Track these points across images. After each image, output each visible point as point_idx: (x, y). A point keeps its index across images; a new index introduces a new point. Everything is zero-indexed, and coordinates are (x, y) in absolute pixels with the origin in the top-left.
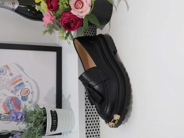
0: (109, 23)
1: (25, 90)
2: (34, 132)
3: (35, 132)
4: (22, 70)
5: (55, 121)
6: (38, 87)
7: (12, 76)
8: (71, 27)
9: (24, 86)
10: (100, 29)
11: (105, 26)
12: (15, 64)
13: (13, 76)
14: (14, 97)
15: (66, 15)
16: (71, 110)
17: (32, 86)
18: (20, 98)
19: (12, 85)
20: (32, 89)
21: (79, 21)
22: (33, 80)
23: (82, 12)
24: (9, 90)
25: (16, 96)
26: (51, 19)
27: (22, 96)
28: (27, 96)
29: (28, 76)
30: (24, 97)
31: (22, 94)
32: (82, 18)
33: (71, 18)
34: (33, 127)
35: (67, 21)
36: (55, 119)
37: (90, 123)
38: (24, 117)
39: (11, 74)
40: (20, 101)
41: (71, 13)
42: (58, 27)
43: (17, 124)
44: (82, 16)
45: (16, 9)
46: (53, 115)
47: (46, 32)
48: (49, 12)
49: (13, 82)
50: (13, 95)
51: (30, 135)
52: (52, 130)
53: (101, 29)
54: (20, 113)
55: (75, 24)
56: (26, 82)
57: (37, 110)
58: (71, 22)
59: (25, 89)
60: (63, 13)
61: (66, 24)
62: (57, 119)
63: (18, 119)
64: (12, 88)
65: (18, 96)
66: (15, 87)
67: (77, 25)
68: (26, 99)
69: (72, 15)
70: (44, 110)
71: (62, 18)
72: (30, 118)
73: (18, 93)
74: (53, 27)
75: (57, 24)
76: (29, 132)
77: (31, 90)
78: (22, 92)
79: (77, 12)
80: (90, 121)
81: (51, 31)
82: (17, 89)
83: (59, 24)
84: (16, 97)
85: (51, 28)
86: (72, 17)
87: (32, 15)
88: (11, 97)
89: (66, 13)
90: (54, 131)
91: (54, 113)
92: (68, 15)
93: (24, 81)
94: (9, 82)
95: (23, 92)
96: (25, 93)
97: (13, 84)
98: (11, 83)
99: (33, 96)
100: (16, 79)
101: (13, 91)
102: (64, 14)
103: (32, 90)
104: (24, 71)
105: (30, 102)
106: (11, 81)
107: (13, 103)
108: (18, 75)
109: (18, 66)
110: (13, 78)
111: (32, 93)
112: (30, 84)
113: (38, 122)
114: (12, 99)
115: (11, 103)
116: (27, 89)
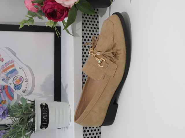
1: (18, 78)
2: (20, 130)
4: (14, 54)
6: (32, 74)
7: (2, 62)
8: (57, 16)
9: (17, 74)
12: (6, 47)
13: (4, 62)
14: (5, 85)
16: (68, 102)
17: (26, 73)
18: (12, 86)
19: (3, 72)
20: (26, 76)
22: (27, 66)
25: (9, 85)
27: (15, 85)
28: (21, 84)
29: (21, 62)
30: (17, 86)
31: (14, 82)
36: (45, 115)
39: (2, 60)
40: (13, 90)
46: (44, 109)
49: (4, 68)
50: (4, 83)
51: (15, 133)
52: (43, 127)
56: (19, 68)
57: (24, 104)
59: (18, 77)
64: (3, 75)
65: (11, 84)
66: (7, 75)
68: (20, 88)
73: (10, 81)
76: (14, 129)
77: (25, 78)
78: (14, 80)
82: (8, 76)
84: (7, 86)
88: (2, 85)
90: (45, 128)
93: (17, 67)
95: (15, 79)
96: (19, 81)
97: (5, 70)
98: (2, 70)
99: (27, 84)
100: (7, 66)
101: (4, 79)
103: (26, 77)
104: (16, 56)
105: (24, 92)
106: (2, 67)
107: (5, 93)
108: (10, 61)
109: (10, 50)
110: (4, 64)
111: (27, 81)
112: (23, 71)
113: (25, 118)
114: (3, 88)
115: (2, 92)
116: (21, 77)
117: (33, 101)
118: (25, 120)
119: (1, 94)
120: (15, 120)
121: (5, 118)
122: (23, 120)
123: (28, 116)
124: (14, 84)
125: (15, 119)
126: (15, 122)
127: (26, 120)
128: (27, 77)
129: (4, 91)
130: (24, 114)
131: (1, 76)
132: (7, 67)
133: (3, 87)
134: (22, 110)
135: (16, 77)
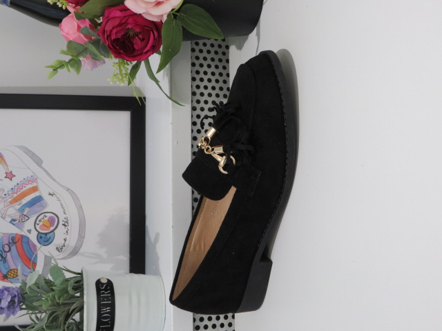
1: (45, 216)
4: (39, 162)
5: (108, 309)
6: (80, 208)
7: (11, 180)
8: (134, 50)
9: (44, 207)
12: (18, 147)
13: (15, 181)
14: (17, 234)
15: (112, 15)
16: (160, 276)
17: (64, 206)
18: (33, 237)
19: (11, 203)
20: (65, 213)
21: (154, 31)
22: (68, 190)
23: (158, 3)
24: (3, 218)
25: (25, 233)
27: (39, 232)
28: (53, 231)
29: (54, 180)
30: (43, 236)
31: (38, 227)
32: (161, 22)
33: (126, 23)
34: (44, 327)
35: (116, 34)
36: (107, 306)
38: (19, 302)
39: (10, 176)
40: (35, 246)
41: (128, 9)
42: (94, 50)
43: (6, 318)
44: (162, 16)
46: (103, 293)
47: (62, 65)
49: (15, 195)
50: (14, 230)
54: (6, 293)
55: (143, 39)
56: (50, 194)
57: (57, 282)
59: (46, 214)
60: (105, 8)
62: (112, 306)
64: (13, 211)
65: (29, 231)
66: (21, 210)
67: (148, 42)
68: (50, 241)
69: (128, 13)
71: (103, 23)
73: (29, 224)
74: (83, 51)
75: (96, 43)
77: (62, 217)
78: (38, 222)
79: (143, 5)
81: (75, 63)
82: (25, 213)
84: (22, 236)
85: (79, 54)
86: (130, 20)
88: (10, 235)
89: (113, 8)
91: (106, 290)
92: (118, 14)
93: (43, 192)
94: (3, 196)
95: (40, 221)
96: (48, 224)
97: (16, 200)
98: (10, 200)
99: (67, 232)
100: (22, 189)
101: (15, 220)
102: (106, 13)
103: (65, 216)
104: (43, 166)
105: (59, 249)
106: (10, 192)
107: (16, 252)
108: (28, 177)
110: (15, 186)
111: (66, 224)
112: (59, 200)
113: (61, 312)
114: (13, 241)
115: (10, 250)
116: (52, 215)
117: (79, 274)
118: (60, 319)
119: (9, 254)
120: (37, 318)
121: (14, 313)
122: (56, 319)
123: (66, 309)
124: (37, 231)
125: (39, 315)
126: (37, 322)
127: (62, 319)
128: (67, 215)
129: (13, 248)
130: (58, 304)
131: (8, 213)
132: (22, 191)
133: (13, 239)
134: (54, 296)
135: (43, 215)
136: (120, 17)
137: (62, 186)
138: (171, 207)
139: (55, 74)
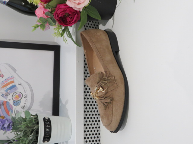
0: (112, 17)
1: (17, 94)
3: (25, 143)
4: (15, 71)
5: (49, 130)
6: (32, 91)
7: (2, 78)
8: (67, 22)
9: (16, 90)
10: (102, 25)
11: (108, 21)
12: (6, 64)
13: (4, 78)
14: (4, 101)
15: (60, 7)
16: (68, 117)
17: (25, 89)
18: (11, 102)
19: (2, 87)
20: (25, 92)
21: (76, 14)
22: (27, 83)
23: (79, 4)
25: (7, 100)
26: (44, 13)
27: (14, 100)
28: (20, 100)
29: (21, 78)
30: (16, 102)
31: (13, 98)
32: (80, 11)
33: (66, 11)
34: (22, 137)
35: (61, 15)
36: (48, 128)
37: (90, 132)
38: (12, 126)
39: (2, 76)
40: (12, 106)
41: (67, 5)
42: (51, 21)
43: (4, 133)
44: (80, 9)
45: (7, 2)
46: (46, 123)
47: (38, 26)
48: (42, 4)
49: (4, 84)
50: (3, 99)
52: (45, 141)
53: (104, 25)
54: (7, 121)
55: (71, 18)
56: (19, 84)
57: (28, 118)
58: (66, 15)
59: (17, 93)
60: (57, 5)
61: (61, 17)
62: (50, 128)
63: (4, 128)
64: (3, 91)
65: (10, 100)
66: (7, 91)
67: (73, 19)
68: (19, 104)
69: (67, 7)
70: (36, 117)
71: (56, 11)
72: (18, 126)
73: (10, 97)
74: (46, 21)
75: (51, 18)
76: (18, 142)
77: (24, 94)
78: (13, 96)
79: (73, 4)
80: (90, 130)
81: (43, 26)
82: (8, 92)
83: (53, 18)
84: (6, 102)
85: (44, 23)
87: (27, 10)
88: (1, 101)
89: (60, 5)
90: (47, 141)
91: (47, 121)
93: (16, 83)
95: (14, 95)
96: (18, 97)
97: (4, 86)
98: (2, 86)
99: (26, 101)
100: (7, 82)
101: (3, 95)
102: (58, 7)
103: (25, 94)
104: (16, 72)
105: (23, 108)
106: (2, 83)
107: (4, 109)
108: (10, 77)
109: (10, 66)
110: (4, 80)
111: (26, 97)
112: (23, 87)
113: (28, 131)
114: (2, 104)
116: (20, 93)
118: (28, 134)
120: (17, 134)
121: (9, 130)
122: (26, 134)
123: (31, 129)
124: (13, 100)
128: (26, 93)
129: (2, 107)
130: (28, 127)
131: (1, 92)
132: (7, 83)
133: (2, 103)
134: (27, 123)
135: (16, 93)
136: (64, 8)
137: (25, 81)
138: (76, 87)
139: (35, 30)
